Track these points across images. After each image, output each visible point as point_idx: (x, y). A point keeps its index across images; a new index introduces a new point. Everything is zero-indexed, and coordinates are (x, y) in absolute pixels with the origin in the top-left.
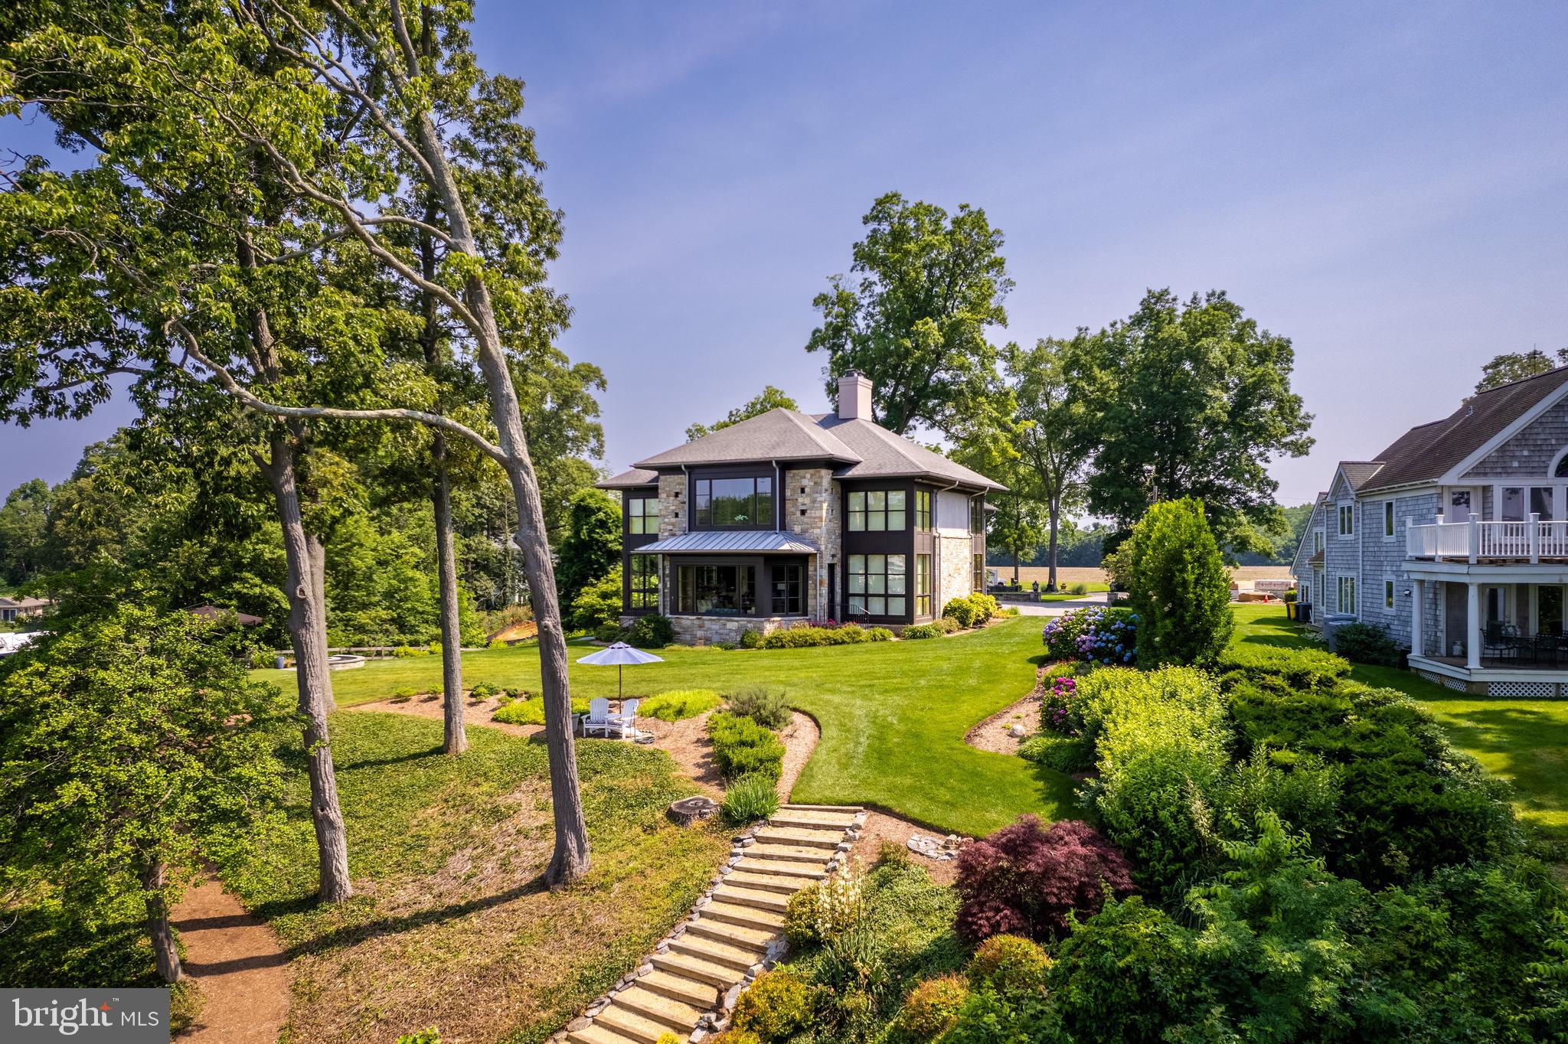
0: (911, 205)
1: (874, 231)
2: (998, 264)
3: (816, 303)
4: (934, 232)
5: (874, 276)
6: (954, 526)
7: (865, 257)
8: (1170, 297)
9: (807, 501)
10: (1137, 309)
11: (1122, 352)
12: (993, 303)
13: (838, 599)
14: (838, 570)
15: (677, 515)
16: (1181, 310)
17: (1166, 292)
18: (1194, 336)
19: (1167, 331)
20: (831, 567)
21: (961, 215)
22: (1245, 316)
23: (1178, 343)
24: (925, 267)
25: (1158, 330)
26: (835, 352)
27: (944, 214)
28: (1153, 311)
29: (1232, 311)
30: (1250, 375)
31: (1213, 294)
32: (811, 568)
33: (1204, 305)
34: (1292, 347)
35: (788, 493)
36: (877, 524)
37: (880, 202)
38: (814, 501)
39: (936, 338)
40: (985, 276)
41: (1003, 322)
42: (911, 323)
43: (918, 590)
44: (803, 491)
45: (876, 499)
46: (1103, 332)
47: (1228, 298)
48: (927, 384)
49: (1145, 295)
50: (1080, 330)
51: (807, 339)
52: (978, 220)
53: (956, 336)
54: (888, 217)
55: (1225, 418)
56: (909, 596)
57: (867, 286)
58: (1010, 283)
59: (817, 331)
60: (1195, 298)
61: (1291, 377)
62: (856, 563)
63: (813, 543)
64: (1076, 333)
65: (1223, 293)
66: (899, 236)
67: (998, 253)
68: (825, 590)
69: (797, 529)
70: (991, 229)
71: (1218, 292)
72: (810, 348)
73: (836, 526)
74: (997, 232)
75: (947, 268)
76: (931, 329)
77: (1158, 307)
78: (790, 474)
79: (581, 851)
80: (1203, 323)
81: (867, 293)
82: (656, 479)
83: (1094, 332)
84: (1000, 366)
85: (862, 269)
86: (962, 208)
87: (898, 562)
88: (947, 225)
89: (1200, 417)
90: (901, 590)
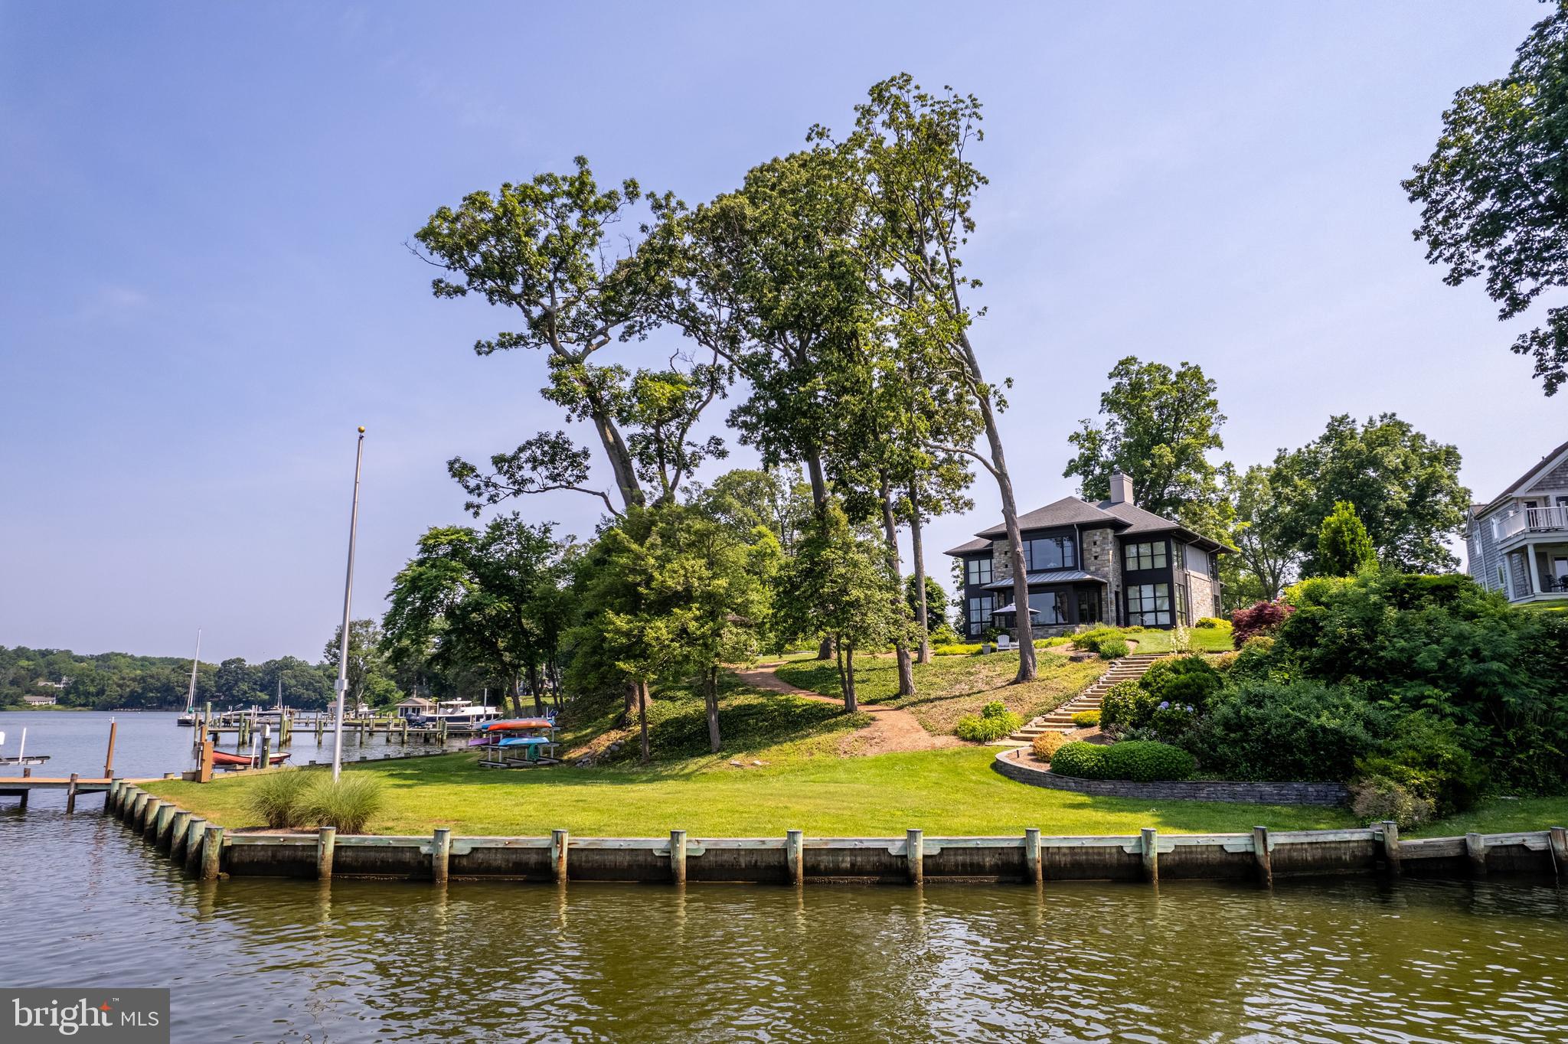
0: (1144, 365)
1: (1119, 384)
2: (1213, 404)
3: (1071, 439)
4: (1162, 383)
5: (1115, 417)
6: (1198, 571)
7: (1110, 402)
8: (1350, 420)
9: (1098, 550)
10: (1325, 431)
11: (1317, 464)
12: (1210, 432)
13: (1122, 615)
14: (1121, 597)
15: (1006, 566)
16: (1360, 430)
17: (1347, 416)
18: (1371, 445)
19: (1349, 444)
20: (1117, 593)
21: (1183, 370)
22: (1414, 431)
23: (1359, 453)
24: (1157, 408)
25: (1342, 443)
26: (1086, 477)
27: (1170, 371)
28: (1337, 431)
29: (1403, 428)
30: (1423, 474)
31: (1385, 416)
32: (1103, 594)
33: (1379, 424)
34: (1459, 452)
35: (1085, 546)
36: (1146, 564)
37: (1121, 363)
38: (1103, 550)
39: (1170, 458)
40: (1202, 414)
41: (1220, 445)
42: (1149, 448)
43: (1178, 608)
44: (1095, 543)
45: (1145, 549)
46: (1299, 450)
47: (1398, 418)
48: (1161, 495)
49: (1330, 421)
50: (1280, 450)
51: (1064, 468)
52: (1196, 373)
53: (1184, 456)
54: (1127, 373)
55: (1404, 507)
56: (1172, 611)
57: (1111, 425)
58: (1223, 418)
59: (1073, 461)
60: (1371, 420)
61: (1459, 474)
62: (1133, 592)
63: (1104, 577)
64: (1277, 453)
65: (1394, 415)
66: (1137, 387)
67: (1212, 396)
68: (1114, 608)
69: (1092, 568)
70: (1206, 379)
71: (1389, 413)
72: (1067, 474)
73: (1118, 566)
74: (1211, 381)
75: (1173, 409)
76: (1165, 453)
77: (1341, 428)
78: (1085, 534)
79: (1034, 666)
80: (1378, 437)
81: (1111, 431)
82: (991, 545)
83: (1292, 451)
84: (1219, 481)
85: (1109, 411)
86: (1183, 365)
87: (1163, 590)
88: (1173, 378)
89: (1382, 506)
90: (1166, 607)
